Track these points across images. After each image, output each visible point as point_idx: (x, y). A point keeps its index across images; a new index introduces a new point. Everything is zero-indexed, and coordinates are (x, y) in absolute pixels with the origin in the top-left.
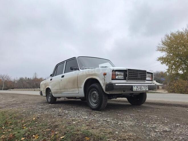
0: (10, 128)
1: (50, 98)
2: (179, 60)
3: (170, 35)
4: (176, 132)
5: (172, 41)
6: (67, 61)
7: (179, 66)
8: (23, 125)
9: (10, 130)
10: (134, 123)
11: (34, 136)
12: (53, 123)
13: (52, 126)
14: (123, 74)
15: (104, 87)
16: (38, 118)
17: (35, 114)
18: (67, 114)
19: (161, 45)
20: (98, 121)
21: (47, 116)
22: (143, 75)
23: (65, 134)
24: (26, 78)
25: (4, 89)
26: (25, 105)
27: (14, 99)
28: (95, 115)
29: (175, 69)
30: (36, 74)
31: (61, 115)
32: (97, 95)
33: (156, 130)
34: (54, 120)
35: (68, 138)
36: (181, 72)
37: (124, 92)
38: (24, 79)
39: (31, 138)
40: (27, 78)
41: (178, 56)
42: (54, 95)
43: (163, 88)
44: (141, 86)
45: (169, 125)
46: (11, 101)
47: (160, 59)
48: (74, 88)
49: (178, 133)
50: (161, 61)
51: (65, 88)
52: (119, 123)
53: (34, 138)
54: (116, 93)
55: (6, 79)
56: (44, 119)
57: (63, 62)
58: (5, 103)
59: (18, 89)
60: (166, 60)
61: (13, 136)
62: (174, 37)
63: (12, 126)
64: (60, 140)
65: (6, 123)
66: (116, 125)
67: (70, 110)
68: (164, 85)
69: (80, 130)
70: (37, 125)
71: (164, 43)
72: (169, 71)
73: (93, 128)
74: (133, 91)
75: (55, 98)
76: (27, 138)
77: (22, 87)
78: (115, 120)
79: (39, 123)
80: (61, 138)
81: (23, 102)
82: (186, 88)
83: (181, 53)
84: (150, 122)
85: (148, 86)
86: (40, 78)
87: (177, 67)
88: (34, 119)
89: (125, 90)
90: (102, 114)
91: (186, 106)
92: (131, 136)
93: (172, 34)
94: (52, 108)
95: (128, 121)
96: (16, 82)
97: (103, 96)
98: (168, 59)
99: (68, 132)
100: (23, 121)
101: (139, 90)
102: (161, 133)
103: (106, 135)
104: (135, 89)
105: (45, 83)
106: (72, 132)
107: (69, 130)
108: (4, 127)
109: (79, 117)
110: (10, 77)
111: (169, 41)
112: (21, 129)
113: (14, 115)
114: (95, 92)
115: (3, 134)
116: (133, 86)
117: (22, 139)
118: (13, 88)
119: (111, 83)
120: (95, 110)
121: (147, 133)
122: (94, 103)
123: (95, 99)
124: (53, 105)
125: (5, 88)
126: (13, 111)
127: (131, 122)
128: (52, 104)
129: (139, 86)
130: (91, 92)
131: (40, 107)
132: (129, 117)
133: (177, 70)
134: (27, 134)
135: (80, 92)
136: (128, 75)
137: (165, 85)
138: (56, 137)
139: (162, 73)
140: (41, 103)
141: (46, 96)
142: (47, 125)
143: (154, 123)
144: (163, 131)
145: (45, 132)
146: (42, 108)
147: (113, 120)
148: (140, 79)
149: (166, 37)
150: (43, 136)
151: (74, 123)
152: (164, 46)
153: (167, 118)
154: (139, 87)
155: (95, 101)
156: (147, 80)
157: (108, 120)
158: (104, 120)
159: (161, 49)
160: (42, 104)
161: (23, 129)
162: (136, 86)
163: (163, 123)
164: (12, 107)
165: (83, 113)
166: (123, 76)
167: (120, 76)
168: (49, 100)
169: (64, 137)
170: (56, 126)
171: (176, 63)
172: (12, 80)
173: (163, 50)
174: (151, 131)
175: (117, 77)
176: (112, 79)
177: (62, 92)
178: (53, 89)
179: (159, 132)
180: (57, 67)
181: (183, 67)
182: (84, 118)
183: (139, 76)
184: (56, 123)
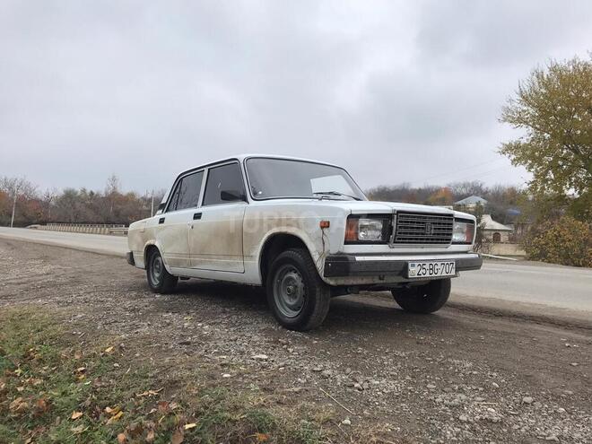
0: (39, 375)
1: (157, 275)
2: (570, 154)
3: (547, 72)
4: (517, 427)
5: (552, 94)
6: (212, 168)
7: (568, 173)
8: (76, 368)
9: (38, 382)
10: (403, 385)
11: (108, 409)
12: (166, 369)
13: (160, 381)
14: (379, 225)
15: (320, 265)
16: (121, 348)
17: (112, 332)
18: (207, 339)
19: (516, 104)
20: (297, 373)
21: (147, 342)
22: (442, 226)
23: (198, 414)
24: (84, 191)
25: (17, 225)
26: (81, 292)
27: (48, 268)
28: (291, 350)
29: (554, 181)
30: (114, 179)
31: (188, 343)
32: (299, 283)
33: (461, 418)
34: (167, 360)
35: (206, 429)
36: (571, 192)
37: (380, 279)
38: (79, 194)
39: (101, 417)
40: (88, 191)
41: (567, 140)
42: (170, 270)
43: (512, 240)
44: (434, 264)
45: (502, 399)
46: (37, 271)
47: (509, 148)
48: (230, 256)
49: (523, 430)
50: (513, 157)
51: (203, 252)
52: (356, 385)
53: (109, 416)
54: (355, 283)
55: (21, 193)
56: (137, 355)
57: (199, 170)
58: (20, 281)
59: (60, 227)
60: (528, 153)
61: (47, 404)
62: (560, 77)
63: (44, 370)
64: (183, 434)
65: (27, 357)
66: (349, 390)
67: (218, 324)
68: (516, 228)
69: (243, 407)
70: (117, 373)
71: (525, 99)
72: (536, 189)
73: (279, 403)
74: (407, 278)
75: (174, 278)
76: (90, 414)
77: (73, 220)
78: (348, 370)
79: (122, 367)
80: (187, 426)
81: (75, 281)
82: (582, 245)
83: (579, 132)
84: (447, 385)
85: (457, 261)
86: (129, 194)
87: (563, 177)
88: (108, 350)
89: (384, 276)
90: (312, 344)
91: (567, 323)
92: (385, 435)
93: (553, 69)
94: (162, 311)
95: (385, 377)
96: (53, 203)
97: (318, 289)
98: (535, 150)
99: (206, 408)
100: (77, 357)
101: (427, 275)
102: (473, 430)
103: (316, 428)
104: (414, 272)
105: (142, 228)
106: (217, 412)
107: (210, 403)
108: (19, 371)
109: (242, 353)
110: (33, 186)
111: (543, 91)
112: (70, 382)
113: (50, 332)
114: (294, 276)
115: (19, 394)
116: (410, 264)
117: (74, 417)
118: (43, 223)
119: (342, 254)
120: (291, 330)
121: (434, 424)
122: (290, 307)
123: (292, 295)
124: (166, 298)
125: (19, 219)
126: (47, 316)
127: (392, 382)
128: (163, 293)
129: (428, 264)
130: (282, 271)
131: (128, 304)
132: (388, 361)
133: (562, 184)
134: (88, 402)
135: (248, 270)
136: (395, 227)
137: (519, 232)
138: (173, 424)
139: (513, 191)
140: (131, 289)
141: (147, 268)
142: (147, 377)
143: (461, 390)
144: (481, 419)
145: (141, 401)
146: (133, 310)
147: (342, 370)
148: (432, 239)
149: (535, 77)
150: (136, 412)
151: (226, 375)
152: (525, 108)
153: (501, 370)
154: (427, 267)
155: (291, 302)
156: (454, 243)
157: (326, 372)
158: (315, 369)
159: (516, 116)
160: (134, 294)
161: (77, 381)
162: (417, 264)
163: (486, 389)
164: (43, 296)
165: (256, 338)
166: (378, 233)
167: (369, 233)
168: (156, 283)
169: (194, 425)
170: (174, 384)
171: (560, 163)
172: (40, 197)
173: (520, 120)
174: (444, 419)
175: (361, 235)
176: (346, 243)
177: (195, 263)
178: (168, 251)
179: (468, 422)
180: (180, 181)
181: (580, 176)
182: (257, 359)
183: (431, 230)
184: (175, 374)
